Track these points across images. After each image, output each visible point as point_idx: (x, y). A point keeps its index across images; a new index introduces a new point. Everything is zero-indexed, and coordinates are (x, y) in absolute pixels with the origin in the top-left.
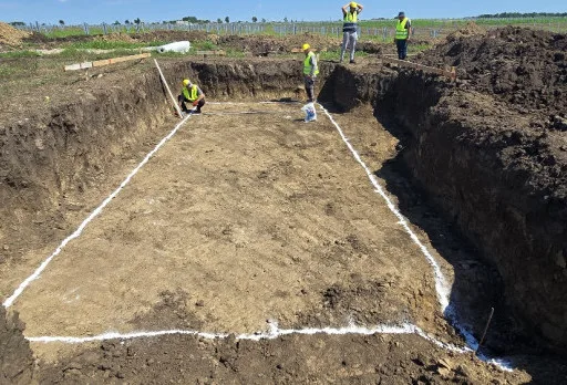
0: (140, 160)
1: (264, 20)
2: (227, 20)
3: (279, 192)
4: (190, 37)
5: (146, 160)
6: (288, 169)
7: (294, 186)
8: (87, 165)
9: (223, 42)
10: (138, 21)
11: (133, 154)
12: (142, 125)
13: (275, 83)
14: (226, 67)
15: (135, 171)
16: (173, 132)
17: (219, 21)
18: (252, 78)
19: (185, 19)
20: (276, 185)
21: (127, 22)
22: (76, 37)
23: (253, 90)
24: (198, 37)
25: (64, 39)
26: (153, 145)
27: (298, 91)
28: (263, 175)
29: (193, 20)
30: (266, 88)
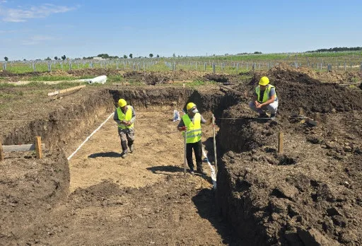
0: (83, 140)
1: (158, 56)
2: (131, 56)
3: (154, 151)
4: (107, 72)
5: (87, 140)
6: (160, 142)
7: (162, 148)
8: (60, 140)
9: (129, 75)
10: (64, 58)
11: (80, 137)
12: (83, 124)
13: (158, 100)
14: (130, 92)
15: (82, 145)
16: (99, 127)
17: (125, 57)
18: (145, 98)
19: (100, 56)
20: (153, 148)
21: (56, 58)
22: (31, 73)
23: (146, 105)
24: (112, 72)
25: (24, 75)
26: (90, 134)
27: (172, 105)
28: (148, 144)
29: (106, 56)
30: (154, 104)
